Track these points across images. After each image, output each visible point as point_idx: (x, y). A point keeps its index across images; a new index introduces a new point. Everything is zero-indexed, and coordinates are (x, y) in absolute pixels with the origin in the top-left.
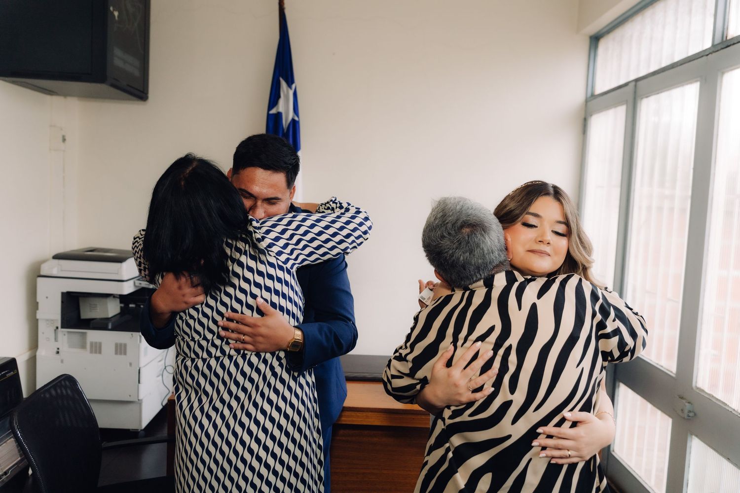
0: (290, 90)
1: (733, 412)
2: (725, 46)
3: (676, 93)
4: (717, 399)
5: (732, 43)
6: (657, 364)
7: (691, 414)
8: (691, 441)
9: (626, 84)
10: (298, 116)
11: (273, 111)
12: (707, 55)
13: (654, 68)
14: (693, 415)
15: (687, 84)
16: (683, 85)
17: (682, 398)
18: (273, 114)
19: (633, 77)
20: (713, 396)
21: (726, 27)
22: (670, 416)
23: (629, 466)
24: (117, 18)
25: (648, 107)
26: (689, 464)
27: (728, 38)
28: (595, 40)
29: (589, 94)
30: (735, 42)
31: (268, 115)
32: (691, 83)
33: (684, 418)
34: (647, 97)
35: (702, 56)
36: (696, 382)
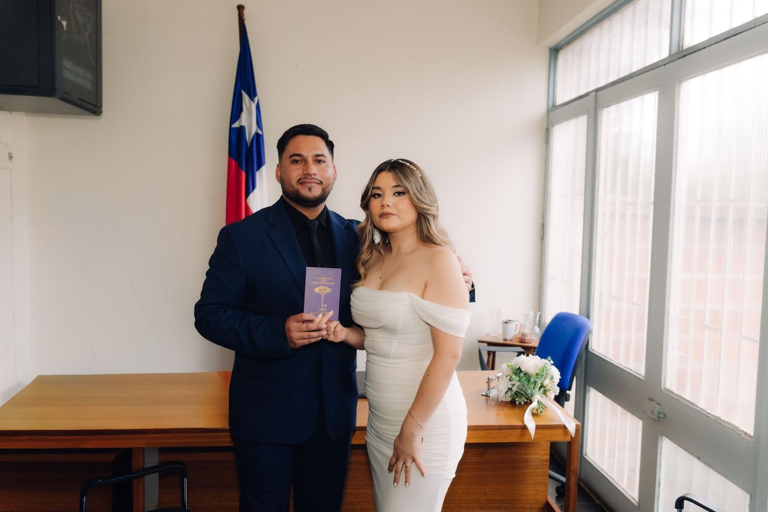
0: (252, 102)
1: (702, 411)
2: (681, 56)
3: (636, 102)
4: (686, 400)
5: (688, 53)
6: (626, 367)
7: (661, 416)
8: (662, 442)
9: (587, 95)
10: (262, 130)
11: (236, 125)
12: (665, 65)
13: (612, 79)
14: (663, 416)
15: (646, 93)
16: (642, 95)
17: (651, 400)
18: (235, 128)
19: (593, 87)
20: (681, 397)
21: (681, 37)
22: (640, 418)
23: (602, 469)
24: (65, 28)
25: (609, 116)
26: (661, 464)
27: (684, 48)
28: (555, 51)
29: (550, 105)
30: (691, 52)
31: (231, 129)
32: (650, 92)
33: (654, 420)
34: (607, 107)
35: (660, 66)
36: (665, 384)
